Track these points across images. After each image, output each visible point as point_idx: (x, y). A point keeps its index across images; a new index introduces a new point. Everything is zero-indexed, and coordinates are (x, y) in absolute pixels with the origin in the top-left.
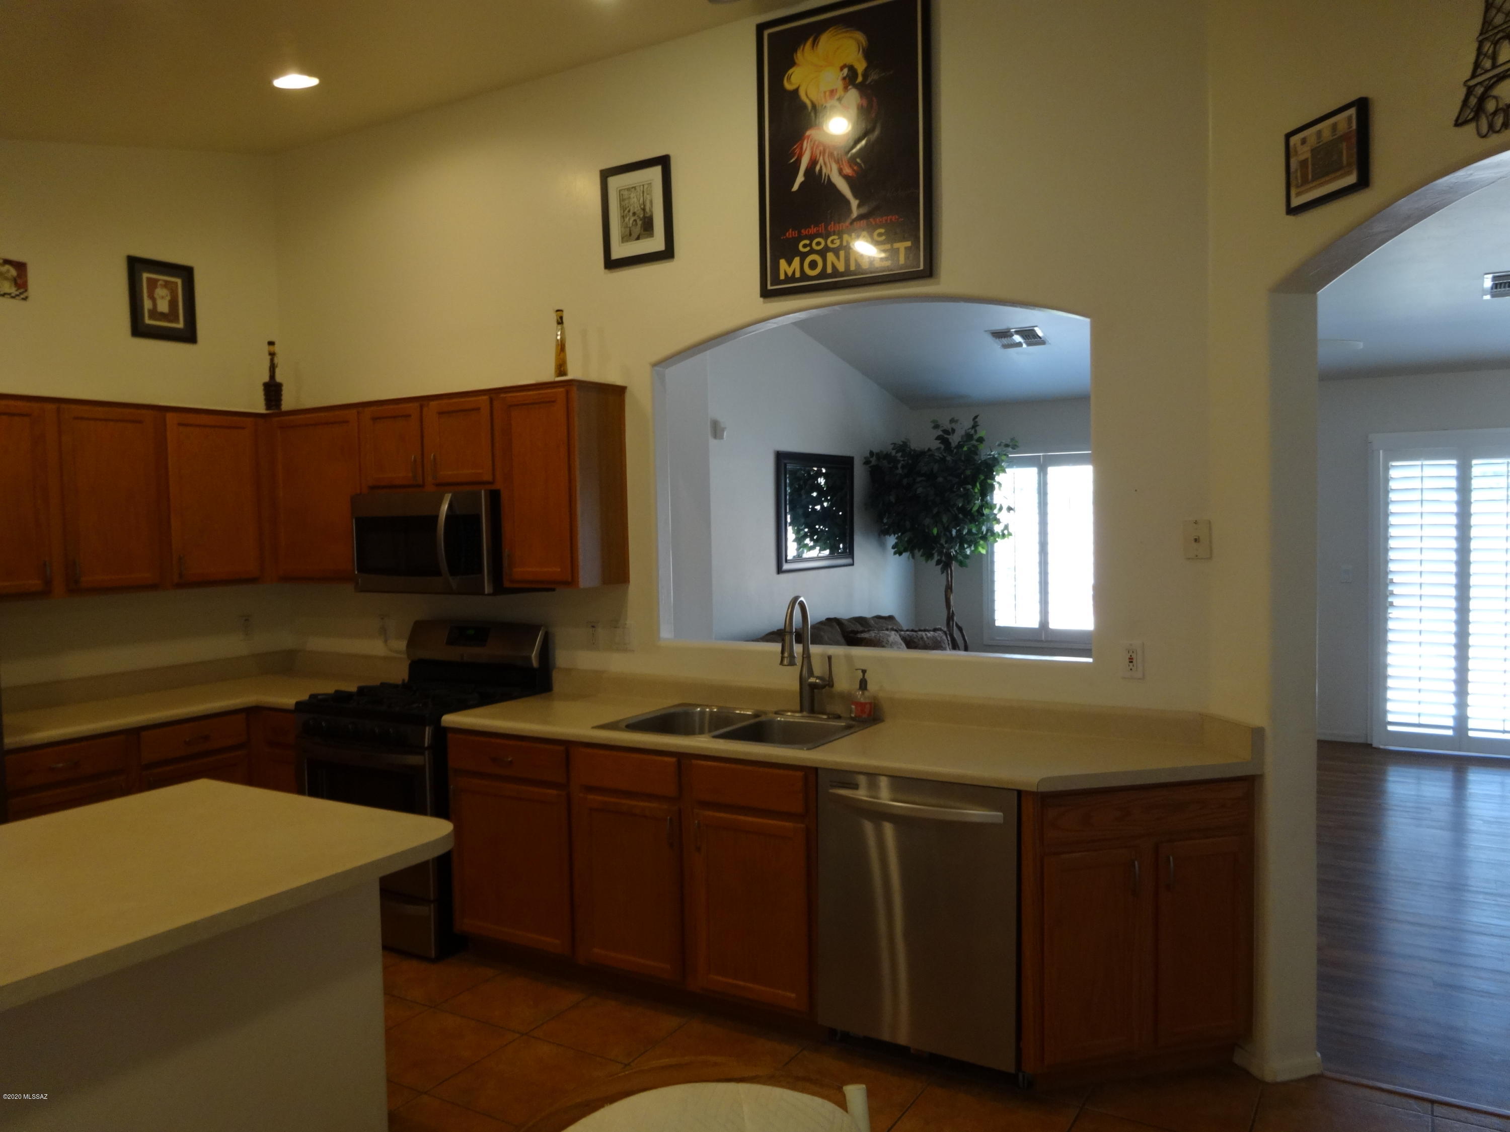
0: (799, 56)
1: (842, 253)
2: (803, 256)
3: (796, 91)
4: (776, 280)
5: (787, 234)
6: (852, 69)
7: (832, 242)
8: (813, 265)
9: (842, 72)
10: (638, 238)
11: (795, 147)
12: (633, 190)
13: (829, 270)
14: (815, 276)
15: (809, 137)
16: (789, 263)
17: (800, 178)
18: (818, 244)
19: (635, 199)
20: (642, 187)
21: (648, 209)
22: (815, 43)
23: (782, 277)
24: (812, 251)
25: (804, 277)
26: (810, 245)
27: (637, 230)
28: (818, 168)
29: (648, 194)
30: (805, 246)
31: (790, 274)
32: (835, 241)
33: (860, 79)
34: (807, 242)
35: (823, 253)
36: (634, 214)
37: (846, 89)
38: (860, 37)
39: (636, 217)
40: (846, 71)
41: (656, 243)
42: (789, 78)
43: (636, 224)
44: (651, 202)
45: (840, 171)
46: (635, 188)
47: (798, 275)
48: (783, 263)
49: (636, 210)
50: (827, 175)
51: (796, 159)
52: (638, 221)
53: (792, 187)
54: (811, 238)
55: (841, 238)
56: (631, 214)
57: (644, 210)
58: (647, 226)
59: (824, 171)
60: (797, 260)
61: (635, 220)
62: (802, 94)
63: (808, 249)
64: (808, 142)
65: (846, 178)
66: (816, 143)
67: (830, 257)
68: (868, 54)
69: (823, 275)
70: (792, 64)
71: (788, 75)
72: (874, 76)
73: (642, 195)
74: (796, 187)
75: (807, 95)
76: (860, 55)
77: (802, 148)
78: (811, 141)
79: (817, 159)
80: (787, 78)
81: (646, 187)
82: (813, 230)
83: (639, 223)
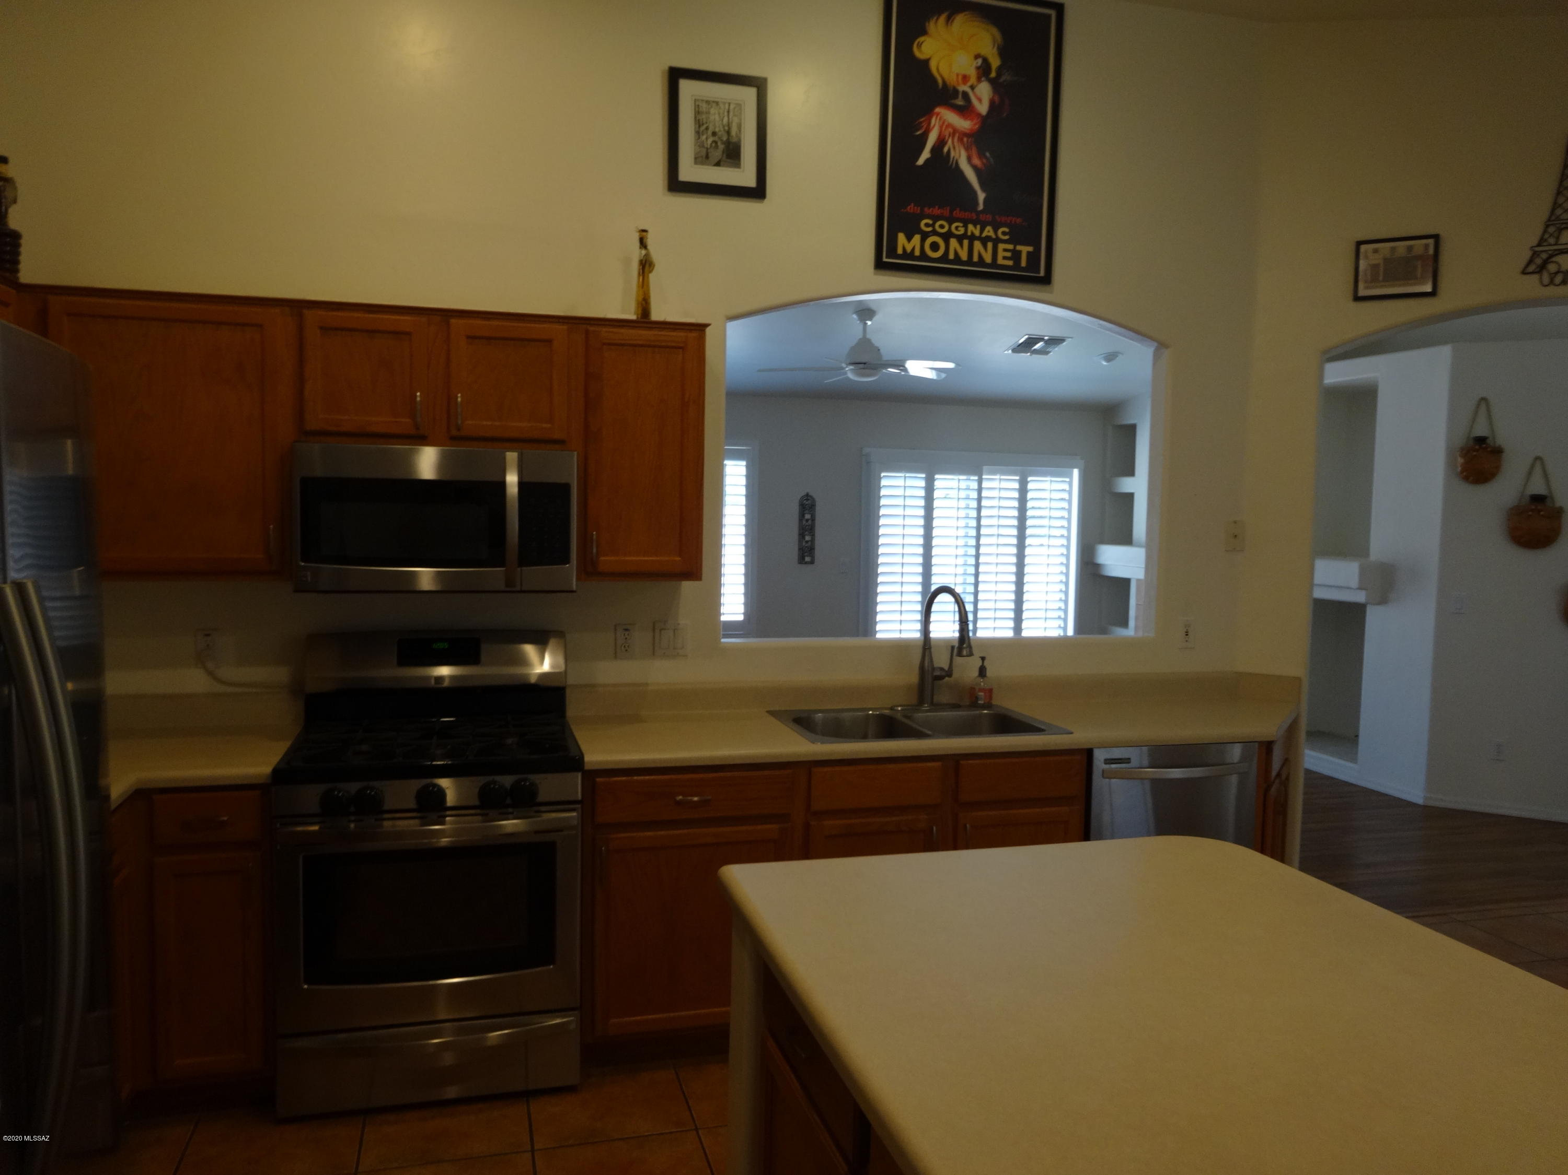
0: (931, 26)
1: (966, 242)
2: (925, 236)
3: (926, 62)
4: (892, 252)
5: (909, 207)
6: (985, 60)
7: (957, 228)
8: (935, 247)
9: (977, 61)
10: (718, 164)
11: (922, 120)
12: (714, 105)
13: (951, 256)
14: (935, 259)
15: (938, 114)
16: (909, 239)
17: (925, 155)
18: (942, 227)
19: (717, 117)
20: (727, 106)
21: (734, 132)
22: (949, 20)
23: (900, 251)
24: (935, 233)
25: (924, 256)
26: (933, 225)
27: (717, 154)
28: (946, 149)
29: (735, 115)
30: (927, 225)
31: (909, 250)
32: (959, 229)
33: (993, 75)
34: (930, 222)
35: (947, 237)
36: (714, 134)
37: (979, 80)
38: (995, 31)
39: (716, 138)
40: (980, 61)
41: (746, 177)
42: (919, 45)
43: (717, 147)
44: (739, 127)
45: (969, 159)
46: (717, 103)
47: (917, 253)
48: (901, 238)
49: (717, 130)
50: (955, 159)
51: (924, 132)
52: (719, 143)
53: (917, 160)
54: (936, 219)
55: (966, 227)
56: (710, 132)
57: (728, 133)
58: (732, 155)
59: (952, 154)
60: (917, 238)
61: (716, 142)
62: (933, 65)
63: (930, 229)
64: (936, 120)
65: (975, 168)
66: (946, 123)
67: (953, 243)
68: (1003, 52)
69: (944, 258)
70: (924, 32)
71: (919, 42)
72: (1006, 77)
73: (726, 114)
74: (921, 162)
75: (938, 70)
76: (995, 51)
77: (929, 123)
78: (940, 119)
79: (947, 139)
80: (918, 45)
81: (732, 107)
82: (937, 211)
83: (721, 147)
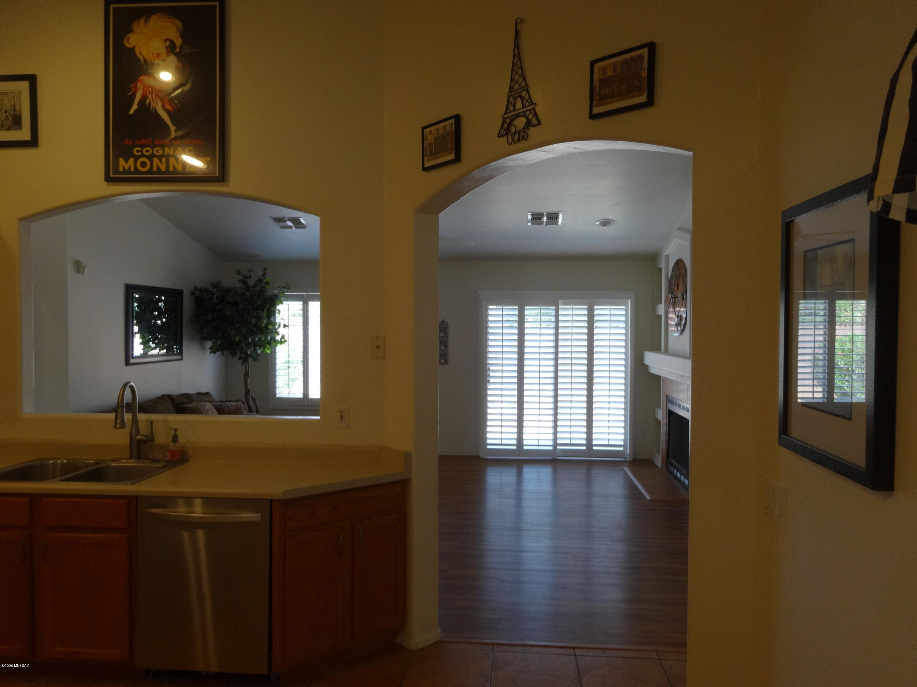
0: (135, 27)
1: (164, 160)
2: (136, 158)
3: (133, 49)
4: (116, 171)
5: (125, 142)
6: (172, 42)
7: (157, 151)
8: (143, 164)
9: (166, 43)
10: (9, 129)
11: (132, 85)
12: (5, 94)
13: (155, 169)
14: (145, 172)
15: (141, 80)
16: (126, 161)
17: (135, 107)
18: (147, 151)
19: (7, 102)
20: (13, 94)
21: (17, 109)
22: (147, 21)
23: (121, 169)
24: (143, 156)
25: (137, 171)
26: (142, 151)
27: (8, 123)
28: (148, 102)
29: (18, 99)
30: (138, 151)
31: (127, 168)
32: (159, 151)
33: (178, 50)
34: (139, 149)
35: (151, 158)
36: (6, 112)
37: (168, 54)
38: (179, 23)
39: (7, 114)
40: (168, 43)
41: (25, 134)
42: (128, 38)
43: (8, 119)
44: (20, 105)
45: (163, 107)
46: (7, 93)
47: (132, 169)
48: (122, 161)
49: (7, 109)
50: (154, 107)
51: (133, 94)
52: (9, 117)
53: (129, 111)
54: (143, 147)
55: (163, 150)
56: (3, 111)
57: (14, 110)
58: (17, 123)
59: (152, 104)
60: (132, 160)
61: (7, 116)
62: (137, 51)
63: (140, 153)
64: (141, 84)
65: (167, 111)
66: (147, 86)
67: (156, 160)
68: (183, 35)
69: (150, 171)
70: (130, 31)
71: (127, 38)
72: (187, 50)
73: (12, 99)
74: (132, 112)
75: (140, 53)
76: (178, 35)
77: (136, 87)
78: (143, 83)
79: (148, 96)
80: (127, 40)
81: (16, 94)
82: (143, 142)
83: (10, 118)
